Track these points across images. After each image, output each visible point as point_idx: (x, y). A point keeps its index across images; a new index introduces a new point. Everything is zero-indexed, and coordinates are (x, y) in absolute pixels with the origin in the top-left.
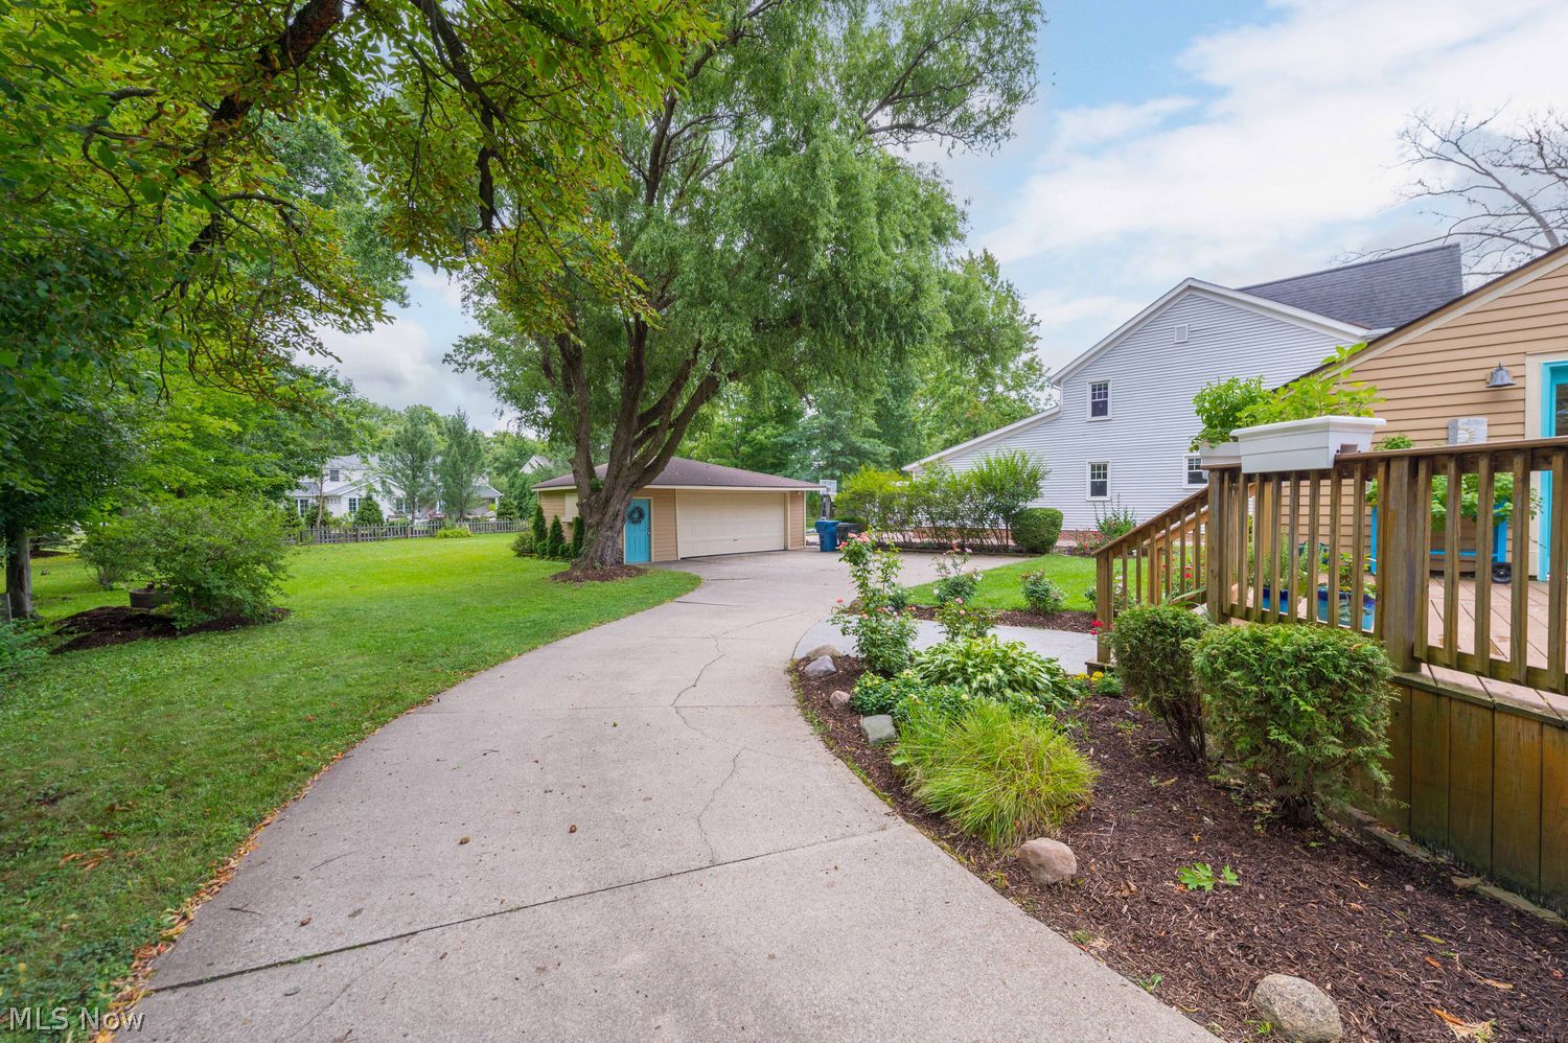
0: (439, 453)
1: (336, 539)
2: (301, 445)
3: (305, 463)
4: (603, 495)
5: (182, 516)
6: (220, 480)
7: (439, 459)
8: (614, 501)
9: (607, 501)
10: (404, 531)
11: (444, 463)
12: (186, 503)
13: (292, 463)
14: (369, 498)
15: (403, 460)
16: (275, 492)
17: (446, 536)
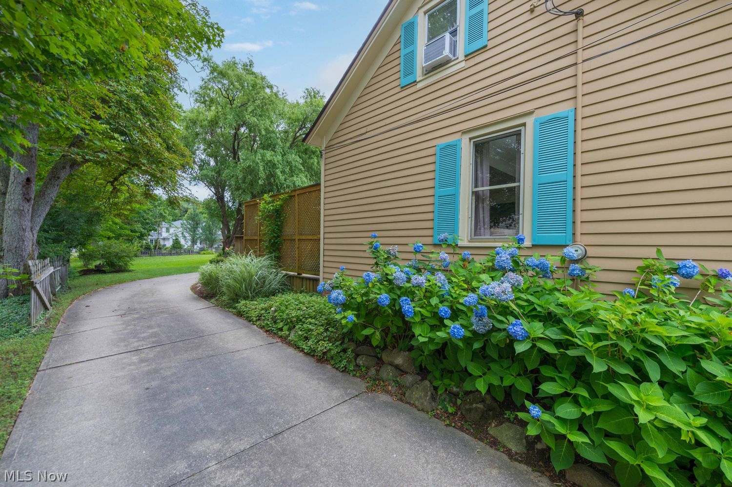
0: (204, 222)
1: (163, 255)
2: (151, 220)
3: (151, 226)
4: (230, 239)
5: (108, 245)
6: (120, 234)
7: (204, 224)
8: (233, 241)
9: (231, 241)
10: (189, 252)
11: (205, 225)
12: (109, 242)
13: (147, 227)
14: (177, 239)
15: (190, 224)
16: (141, 236)
17: (204, 254)
